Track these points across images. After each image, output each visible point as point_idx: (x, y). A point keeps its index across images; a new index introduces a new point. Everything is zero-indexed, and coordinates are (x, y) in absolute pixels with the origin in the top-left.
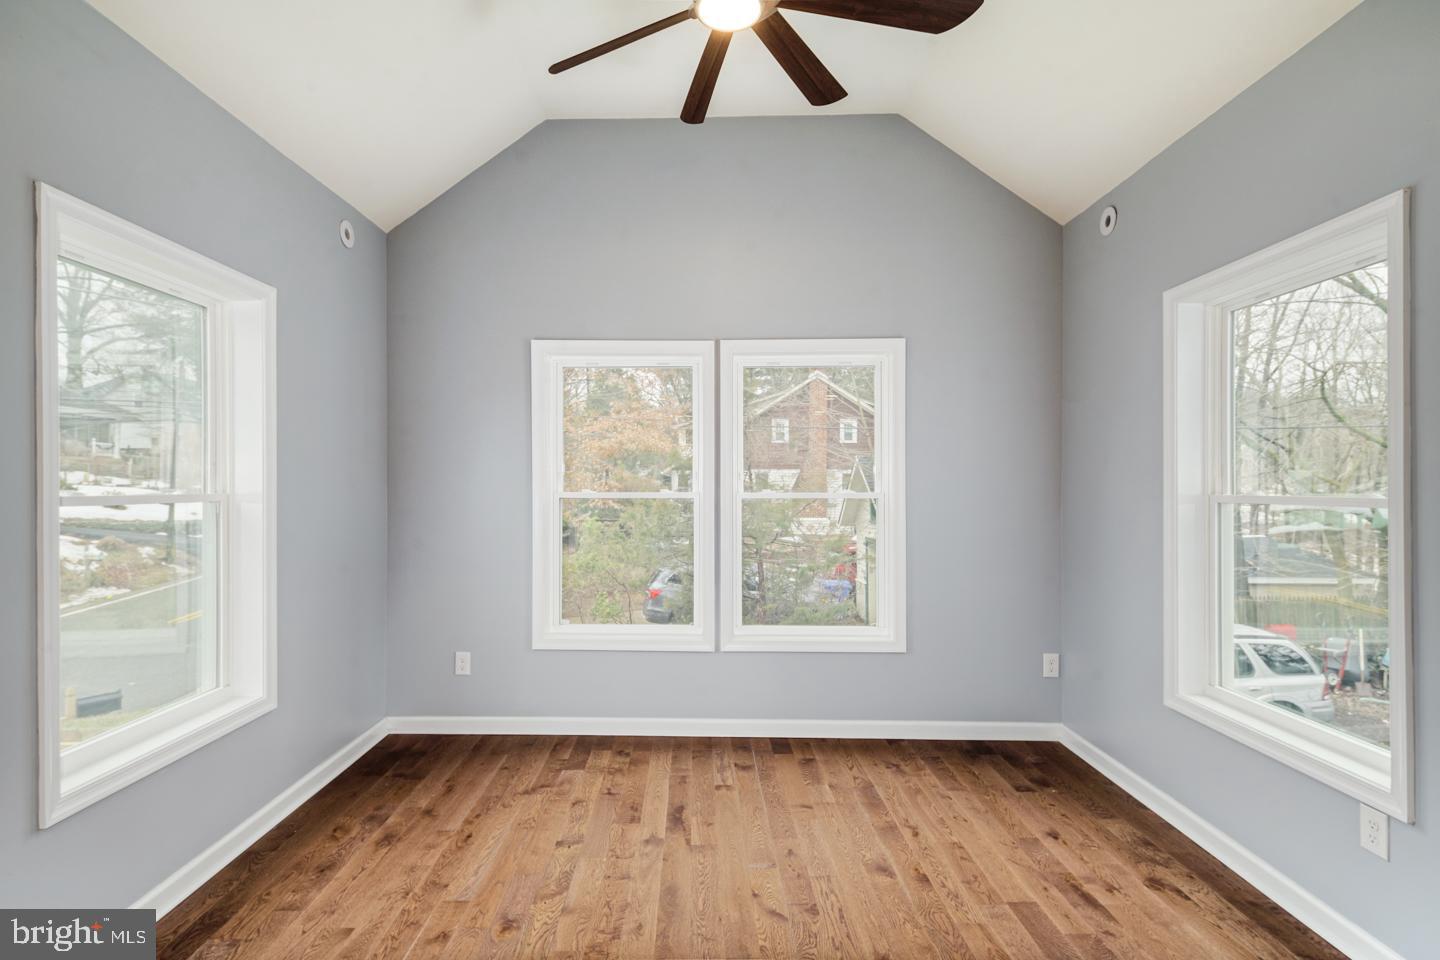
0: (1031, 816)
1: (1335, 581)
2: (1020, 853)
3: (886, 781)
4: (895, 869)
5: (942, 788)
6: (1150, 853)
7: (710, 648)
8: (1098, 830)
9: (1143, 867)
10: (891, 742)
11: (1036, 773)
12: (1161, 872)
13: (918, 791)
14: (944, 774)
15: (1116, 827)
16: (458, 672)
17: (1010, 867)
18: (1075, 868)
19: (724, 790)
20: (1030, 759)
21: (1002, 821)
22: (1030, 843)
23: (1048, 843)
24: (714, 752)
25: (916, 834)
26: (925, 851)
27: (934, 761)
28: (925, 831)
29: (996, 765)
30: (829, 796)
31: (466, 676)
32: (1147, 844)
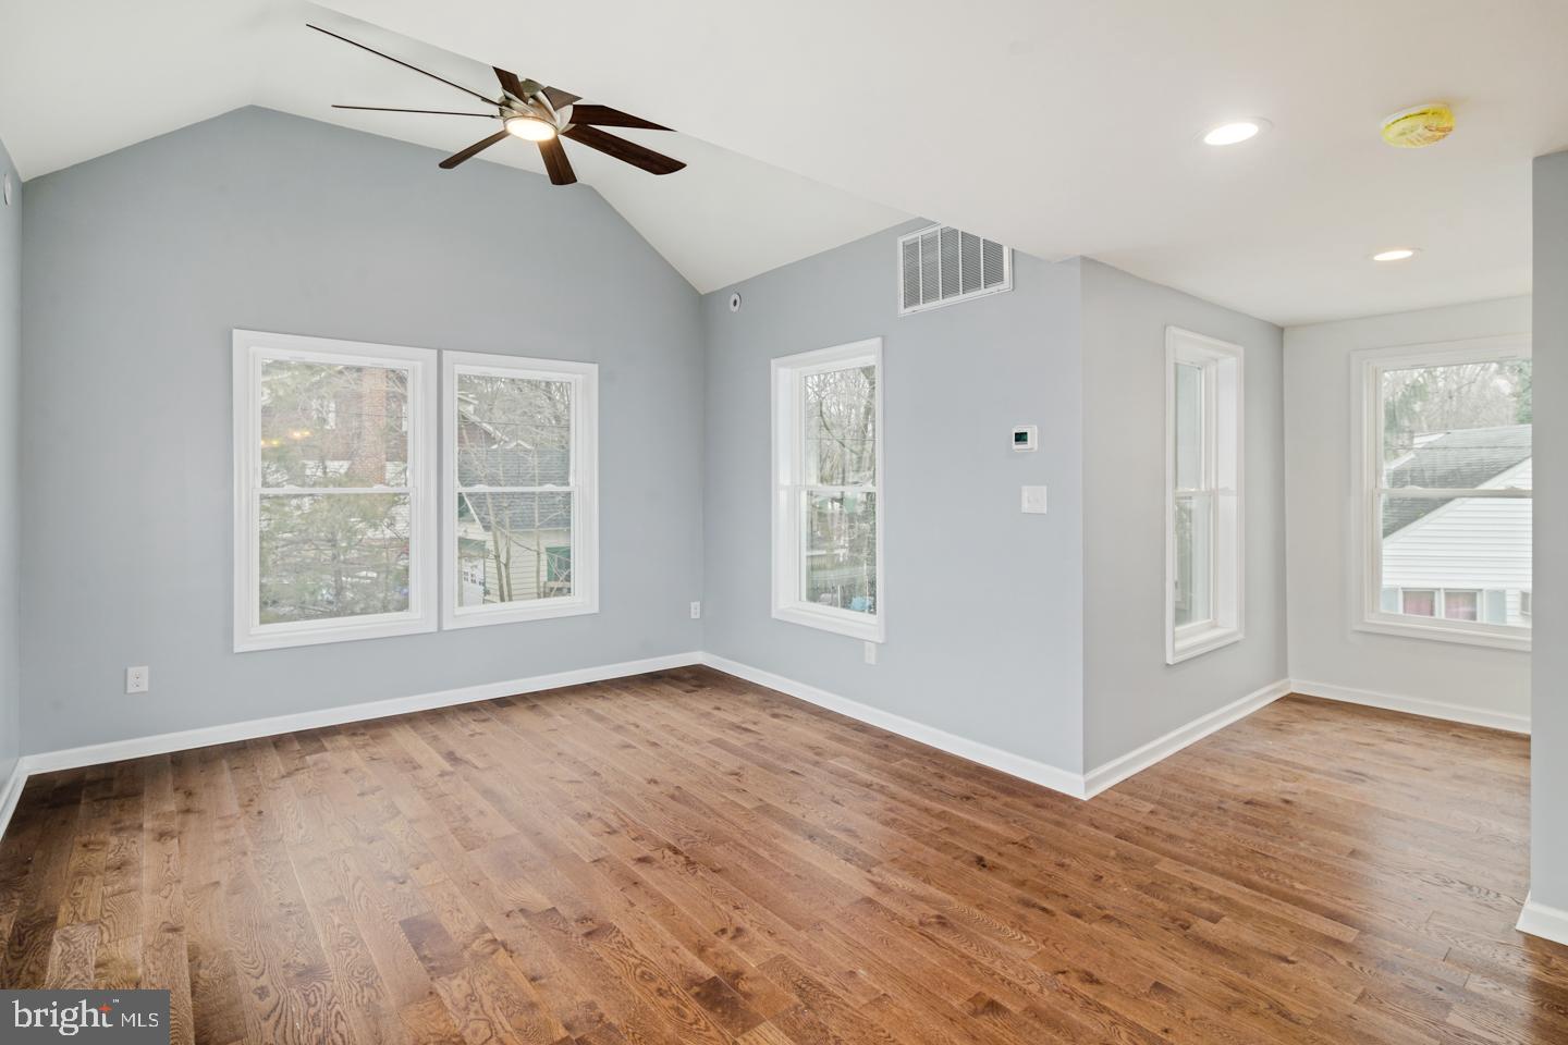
0: (702, 702)
1: (824, 552)
2: (703, 720)
3: (601, 706)
4: (633, 744)
5: (641, 702)
6: (769, 704)
7: (433, 628)
8: (740, 701)
9: (768, 711)
10: (588, 684)
11: (695, 682)
12: (776, 711)
13: (625, 706)
14: (636, 693)
15: (749, 697)
16: (131, 689)
17: (701, 727)
18: (736, 720)
19: (477, 737)
20: (687, 675)
21: (686, 709)
22: (707, 715)
23: (716, 712)
24: (447, 717)
25: (638, 727)
26: (648, 732)
27: (626, 688)
28: (642, 724)
29: (667, 683)
30: (564, 721)
31: (143, 693)
32: (766, 701)
